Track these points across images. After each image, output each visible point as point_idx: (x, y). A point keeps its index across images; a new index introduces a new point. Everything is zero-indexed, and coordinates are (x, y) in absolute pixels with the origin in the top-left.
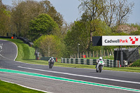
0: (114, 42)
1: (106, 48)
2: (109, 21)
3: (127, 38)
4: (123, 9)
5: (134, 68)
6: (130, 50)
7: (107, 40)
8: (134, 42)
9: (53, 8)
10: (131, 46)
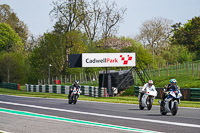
0: (98, 61)
1: (88, 70)
2: (92, 32)
3: (116, 56)
4: (112, 16)
5: (126, 98)
6: (121, 72)
7: (89, 60)
8: (126, 62)
9: (13, 15)
10: (122, 68)
